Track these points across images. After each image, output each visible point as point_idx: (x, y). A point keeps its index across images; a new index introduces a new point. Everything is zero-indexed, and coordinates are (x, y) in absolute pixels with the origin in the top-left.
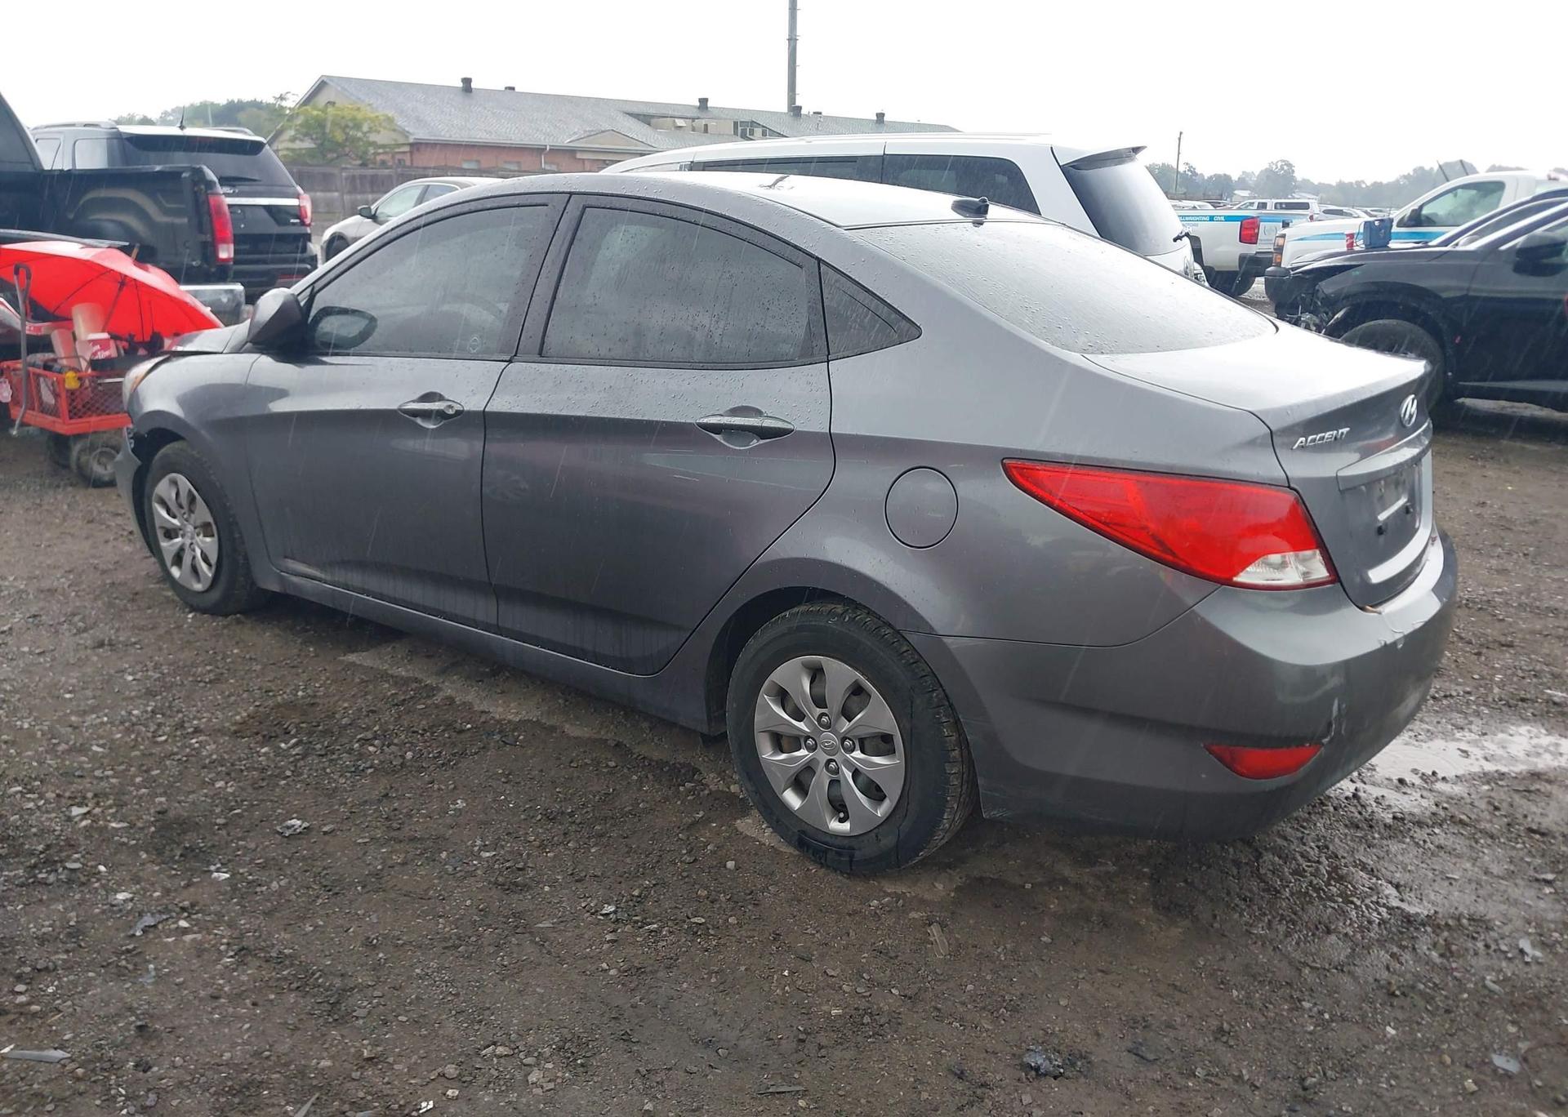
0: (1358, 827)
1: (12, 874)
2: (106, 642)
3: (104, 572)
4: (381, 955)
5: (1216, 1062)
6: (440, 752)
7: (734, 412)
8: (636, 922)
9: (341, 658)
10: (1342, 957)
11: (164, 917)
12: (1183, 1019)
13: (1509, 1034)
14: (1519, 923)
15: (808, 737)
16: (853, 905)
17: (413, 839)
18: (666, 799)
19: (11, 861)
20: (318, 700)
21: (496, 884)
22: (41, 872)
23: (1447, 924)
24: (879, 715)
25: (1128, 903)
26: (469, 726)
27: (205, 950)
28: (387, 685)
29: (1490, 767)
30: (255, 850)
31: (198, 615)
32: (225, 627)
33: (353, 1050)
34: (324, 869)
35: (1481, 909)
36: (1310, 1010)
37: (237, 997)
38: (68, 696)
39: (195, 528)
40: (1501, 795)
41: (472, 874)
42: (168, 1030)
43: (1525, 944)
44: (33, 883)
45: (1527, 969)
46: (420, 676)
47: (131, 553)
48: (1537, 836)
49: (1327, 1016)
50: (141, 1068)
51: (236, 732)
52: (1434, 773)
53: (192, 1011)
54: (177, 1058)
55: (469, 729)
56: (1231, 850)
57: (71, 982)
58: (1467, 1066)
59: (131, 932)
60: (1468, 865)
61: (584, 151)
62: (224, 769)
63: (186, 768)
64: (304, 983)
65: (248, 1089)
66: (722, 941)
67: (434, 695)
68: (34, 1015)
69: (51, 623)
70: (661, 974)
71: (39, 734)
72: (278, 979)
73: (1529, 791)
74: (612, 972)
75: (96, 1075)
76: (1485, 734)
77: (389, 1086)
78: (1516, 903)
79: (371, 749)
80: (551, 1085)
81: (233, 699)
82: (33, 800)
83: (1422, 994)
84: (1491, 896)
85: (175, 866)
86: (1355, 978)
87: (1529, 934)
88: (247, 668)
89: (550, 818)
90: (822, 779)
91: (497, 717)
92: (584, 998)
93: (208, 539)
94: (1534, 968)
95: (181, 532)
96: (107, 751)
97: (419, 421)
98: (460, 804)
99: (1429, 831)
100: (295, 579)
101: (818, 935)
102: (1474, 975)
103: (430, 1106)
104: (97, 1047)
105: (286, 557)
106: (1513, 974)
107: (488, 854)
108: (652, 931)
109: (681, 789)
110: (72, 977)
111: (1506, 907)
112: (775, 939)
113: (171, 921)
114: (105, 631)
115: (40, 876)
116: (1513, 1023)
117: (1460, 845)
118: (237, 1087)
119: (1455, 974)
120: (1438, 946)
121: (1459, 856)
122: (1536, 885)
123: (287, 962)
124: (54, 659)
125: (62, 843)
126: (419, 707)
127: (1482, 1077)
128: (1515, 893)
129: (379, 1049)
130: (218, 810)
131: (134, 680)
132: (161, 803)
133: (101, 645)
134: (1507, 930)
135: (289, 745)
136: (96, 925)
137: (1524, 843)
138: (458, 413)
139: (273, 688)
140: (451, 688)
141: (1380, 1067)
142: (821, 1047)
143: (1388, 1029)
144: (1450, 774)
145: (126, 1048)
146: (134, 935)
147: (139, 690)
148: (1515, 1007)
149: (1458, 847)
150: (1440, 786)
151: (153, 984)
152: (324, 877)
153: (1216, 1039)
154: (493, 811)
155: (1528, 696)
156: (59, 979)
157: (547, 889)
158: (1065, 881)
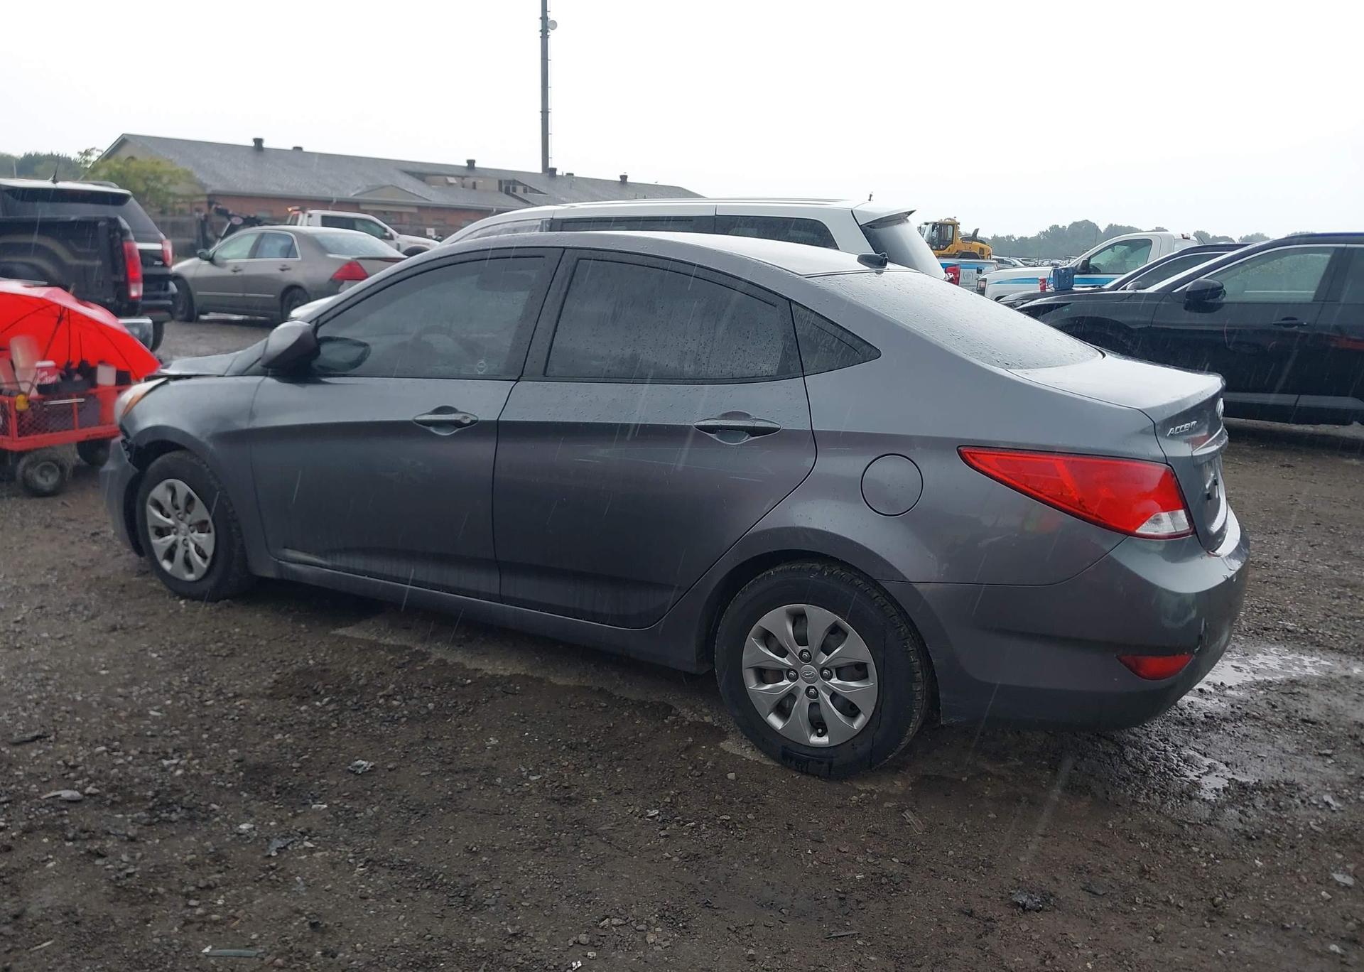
0: (1183, 724)
1: (135, 815)
2: (118, 627)
3: (84, 568)
4: (484, 859)
5: (1147, 892)
6: (456, 702)
7: (726, 416)
8: (678, 821)
9: (333, 632)
10: (1207, 816)
11: (290, 840)
12: (1112, 865)
13: (1338, 860)
14: (1318, 785)
15: (789, 671)
16: (838, 801)
17: (465, 771)
18: (658, 729)
19: (129, 805)
20: (327, 667)
21: (554, 800)
22: (162, 813)
23: (1271, 788)
24: (855, 648)
25: (1042, 787)
26: (469, 681)
27: (337, 863)
28: (382, 653)
29: (1258, 678)
30: (337, 785)
31: (189, 601)
32: (220, 610)
33: (496, 930)
34: (404, 797)
35: (1289, 776)
36: (1200, 852)
37: (382, 896)
38: (103, 672)
39: (190, 526)
40: (1274, 697)
41: (529, 793)
42: (338, 925)
43: (1327, 798)
44: (158, 821)
45: (1335, 816)
46: (408, 644)
47: (101, 552)
48: (1310, 725)
49: (1212, 856)
50: (330, 955)
51: (271, 695)
52: (1222, 684)
53: (350, 910)
54: (358, 945)
55: (469, 684)
56: (1099, 745)
57: (236, 895)
58: (1318, 883)
59: (268, 854)
60: (1270, 747)
61: (370, 203)
62: (276, 724)
63: (242, 725)
64: (432, 884)
65: (427, 963)
66: (750, 832)
67: (428, 659)
68: (216, 923)
69: (58, 612)
70: (714, 858)
71: (95, 705)
72: (410, 881)
73: (1293, 694)
74: (675, 859)
75: (293, 963)
76: (1247, 655)
77: (538, 953)
78: (1311, 771)
79: (395, 703)
80: (667, 943)
81: (253, 669)
82: (121, 757)
83: (1270, 836)
84: (1292, 767)
85: (276, 802)
86: (1222, 830)
87: (1329, 792)
88: (254, 643)
89: (572, 748)
90: (802, 703)
91: (490, 673)
92: (662, 879)
93: (204, 535)
94: (1340, 814)
95: (175, 530)
96: (165, 715)
97: (432, 429)
98: (493, 741)
99: (1234, 725)
100: (293, 566)
101: (821, 823)
102: (1301, 821)
103: (580, 965)
104: (283, 942)
105: (285, 547)
106: (1327, 819)
107: (535, 778)
108: (693, 828)
109: (666, 721)
110: (233, 892)
111: (1305, 774)
112: (789, 829)
113: (296, 843)
114: (112, 618)
115: (163, 815)
116: (1338, 852)
117: (1258, 733)
118: (419, 962)
119: (1288, 821)
120: (1270, 804)
121: (1261, 741)
122: (1321, 758)
123: (410, 868)
124: (75, 643)
125: (169, 789)
126: (418, 668)
127: (1330, 889)
128: (1309, 764)
129: (518, 927)
130: (289, 757)
131: (159, 656)
132: (234, 754)
133: (114, 629)
134: (1312, 789)
135: (323, 703)
136: (234, 851)
137: (1302, 730)
138: (473, 422)
139: (285, 659)
140: (438, 652)
141: (1261, 888)
142: (859, 902)
143: (1257, 862)
144: (1234, 684)
145: (309, 941)
146: (270, 856)
147: (168, 665)
148: (1337, 842)
149: (1258, 735)
150: (1229, 692)
151: (306, 891)
152: (406, 803)
153: (1141, 878)
154: (523, 745)
155: (1268, 626)
156: (224, 893)
157: (594, 801)
158: (989, 774)
